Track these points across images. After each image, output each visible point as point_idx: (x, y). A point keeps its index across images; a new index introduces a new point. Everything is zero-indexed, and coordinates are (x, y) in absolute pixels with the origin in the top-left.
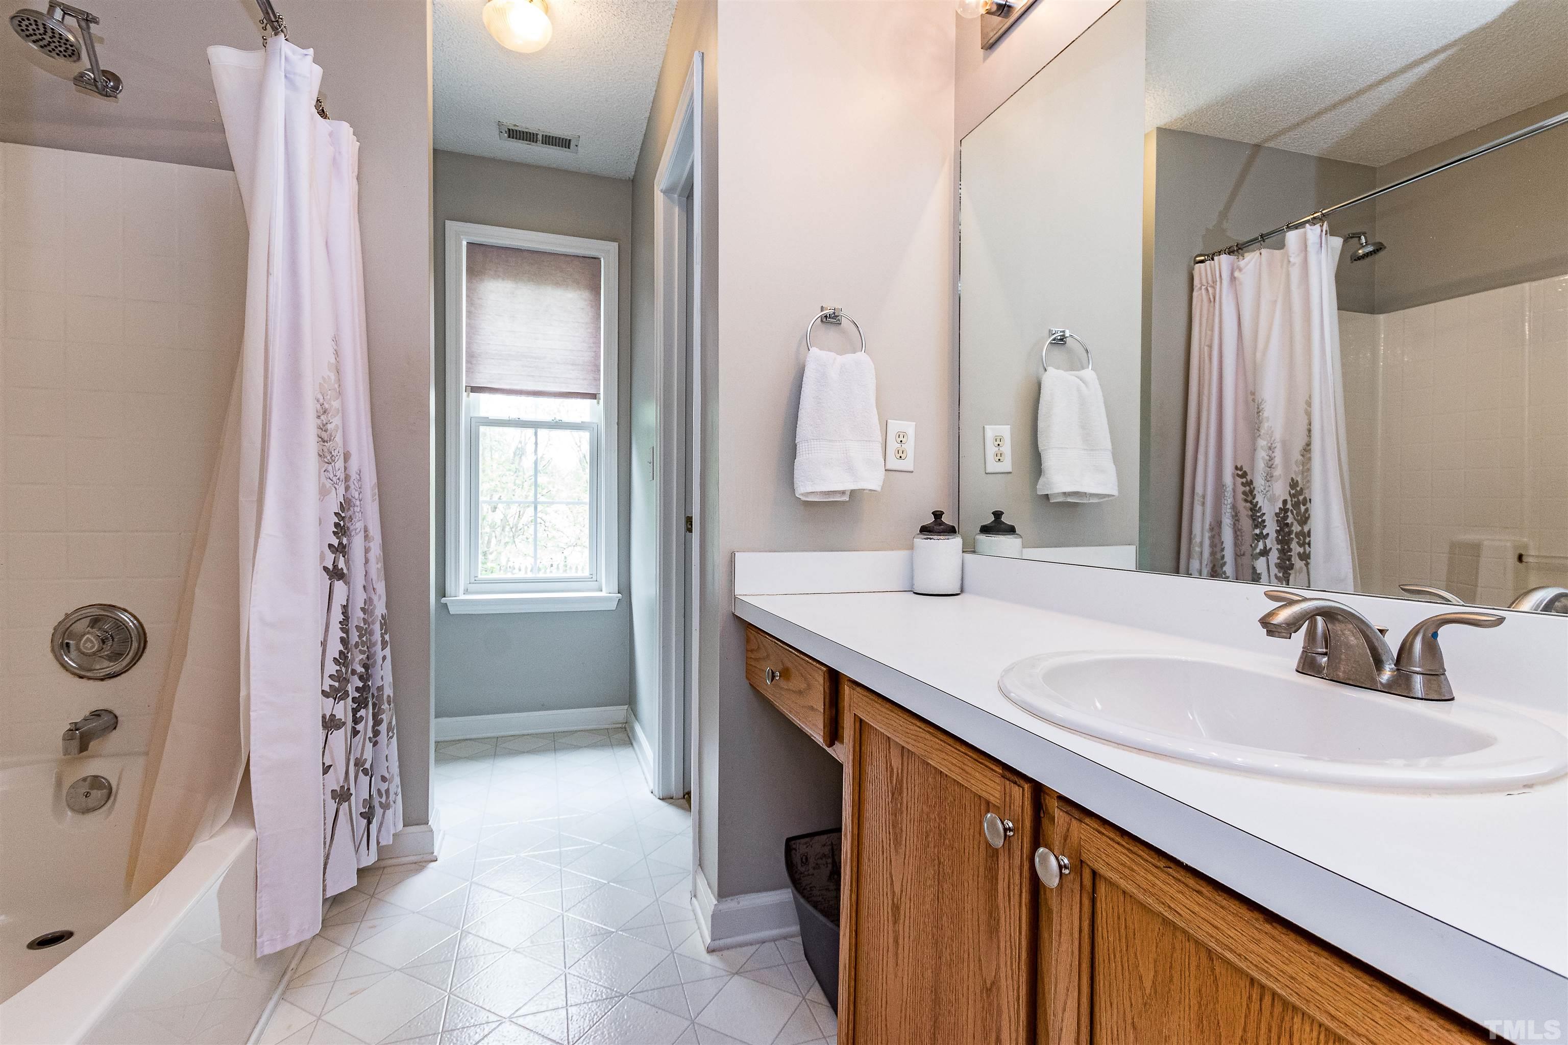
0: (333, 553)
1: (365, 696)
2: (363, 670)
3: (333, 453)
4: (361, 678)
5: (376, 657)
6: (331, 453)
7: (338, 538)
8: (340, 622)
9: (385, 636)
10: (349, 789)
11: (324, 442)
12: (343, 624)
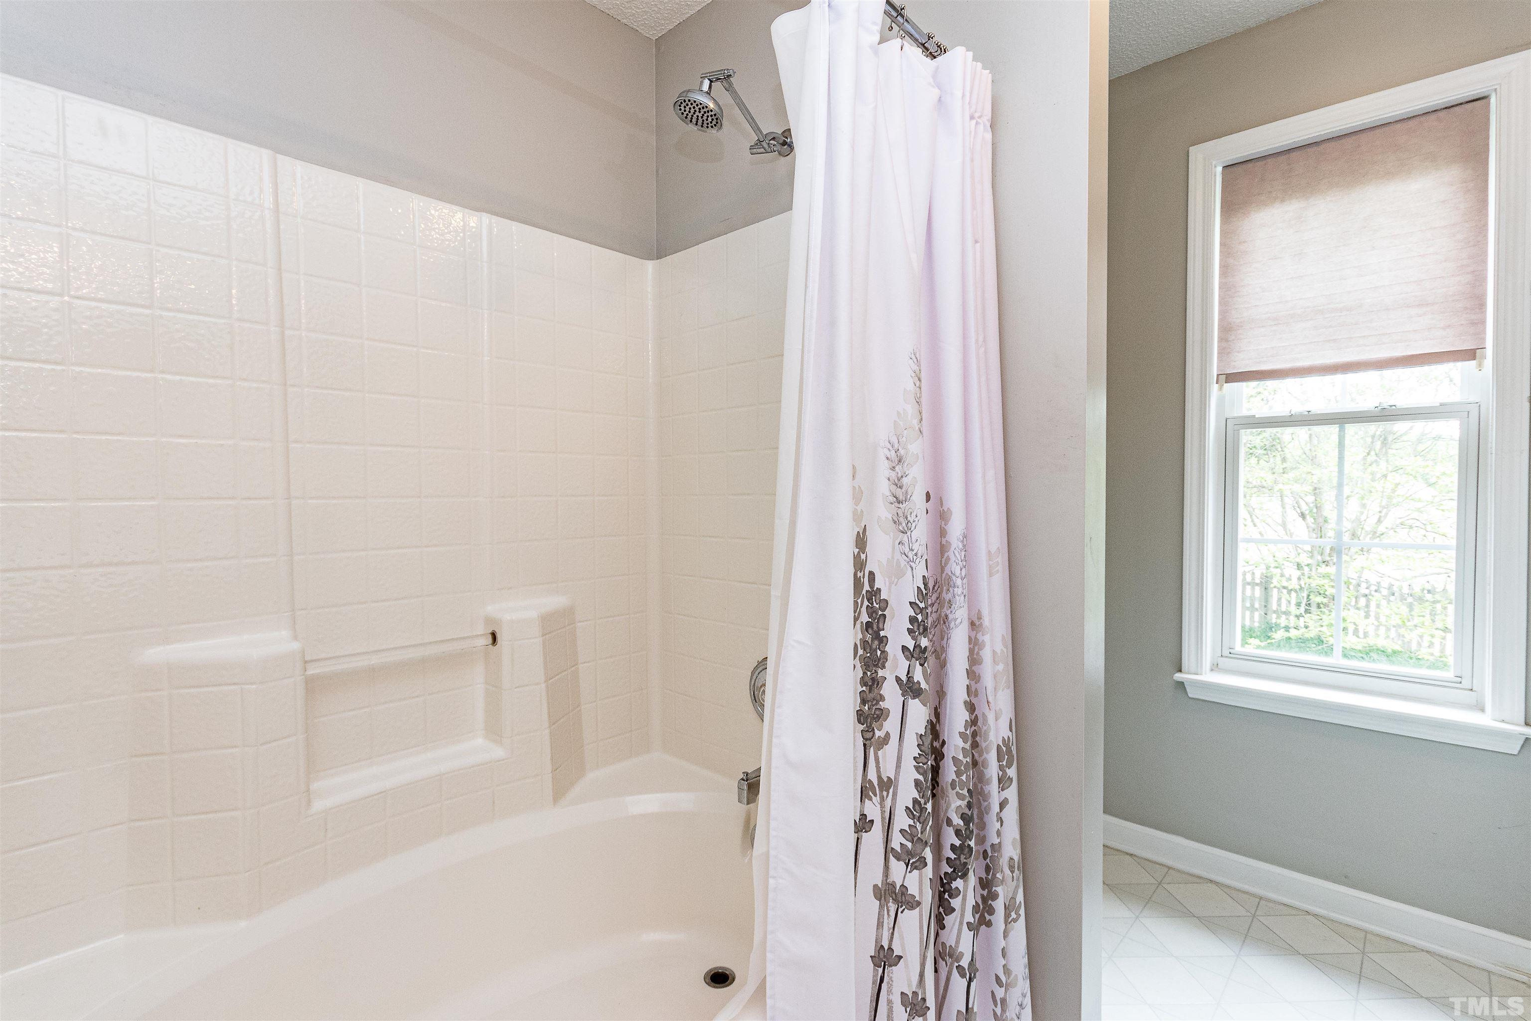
0: (907, 659)
1: (963, 860)
2: (961, 823)
3: (909, 518)
4: (958, 833)
5: (990, 800)
6: (907, 518)
7: (914, 638)
8: (915, 758)
9: (1007, 770)
10: (924, 1000)
11: (899, 503)
12: (919, 760)
